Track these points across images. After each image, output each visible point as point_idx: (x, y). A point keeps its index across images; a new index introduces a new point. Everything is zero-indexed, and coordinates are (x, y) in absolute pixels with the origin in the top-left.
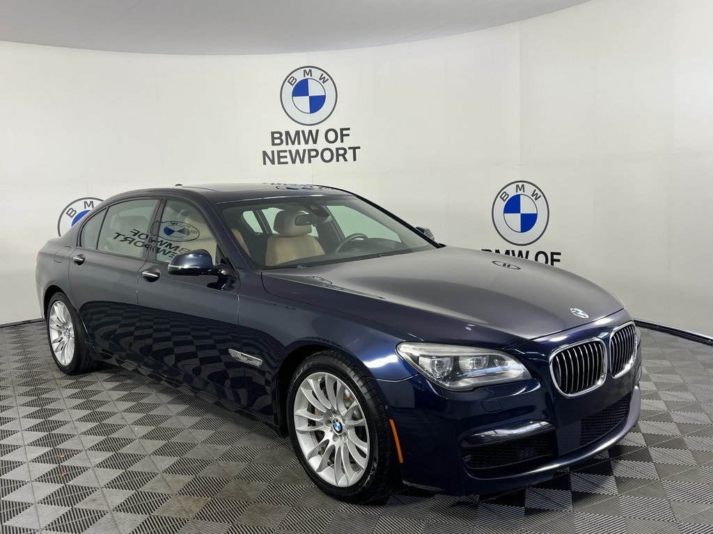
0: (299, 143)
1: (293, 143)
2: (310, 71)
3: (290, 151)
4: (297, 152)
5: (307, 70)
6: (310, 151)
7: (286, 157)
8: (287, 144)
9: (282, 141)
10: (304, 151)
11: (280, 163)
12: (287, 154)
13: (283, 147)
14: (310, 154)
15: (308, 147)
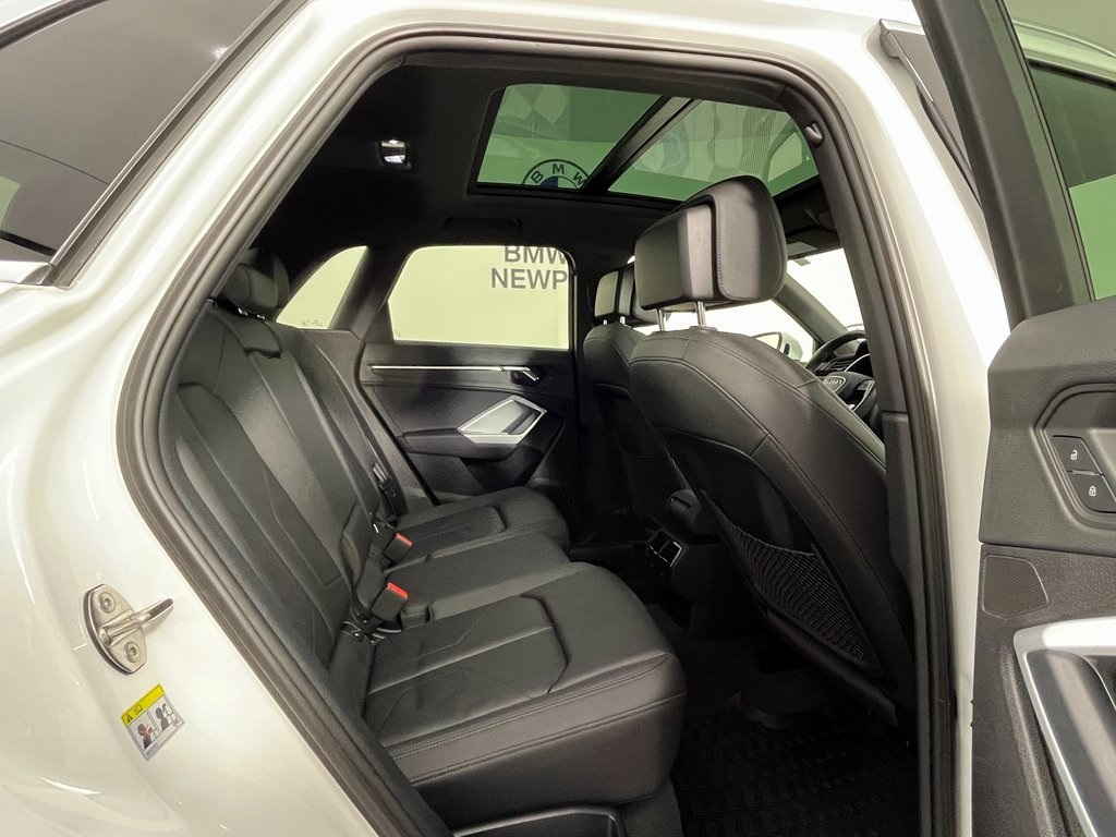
0: (542, 261)
1: (534, 260)
2: (562, 166)
3: (529, 271)
4: (539, 273)
5: (558, 164)
6: (555, 272)
7: (522, 279)
8: (526, 261)
9: (519, 256)
10: (548, 272)
11: (514, 286)
12: (525, 275)
13: (520, 264)
14: (555, 276)
15: (552, 268)
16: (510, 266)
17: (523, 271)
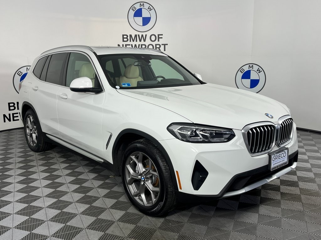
0: (136, 41)
1: (133, 41)
2: (143, 4)
4: (135, 45)
5: (142, 3)
6: (142, 45)
8: (130, 41)
9: (128, 39)
10: (139, 45)
13: (128, 43)
14: (142, 47)
15: (141, 43)
16: (125, 43)
17: (130, 45)
